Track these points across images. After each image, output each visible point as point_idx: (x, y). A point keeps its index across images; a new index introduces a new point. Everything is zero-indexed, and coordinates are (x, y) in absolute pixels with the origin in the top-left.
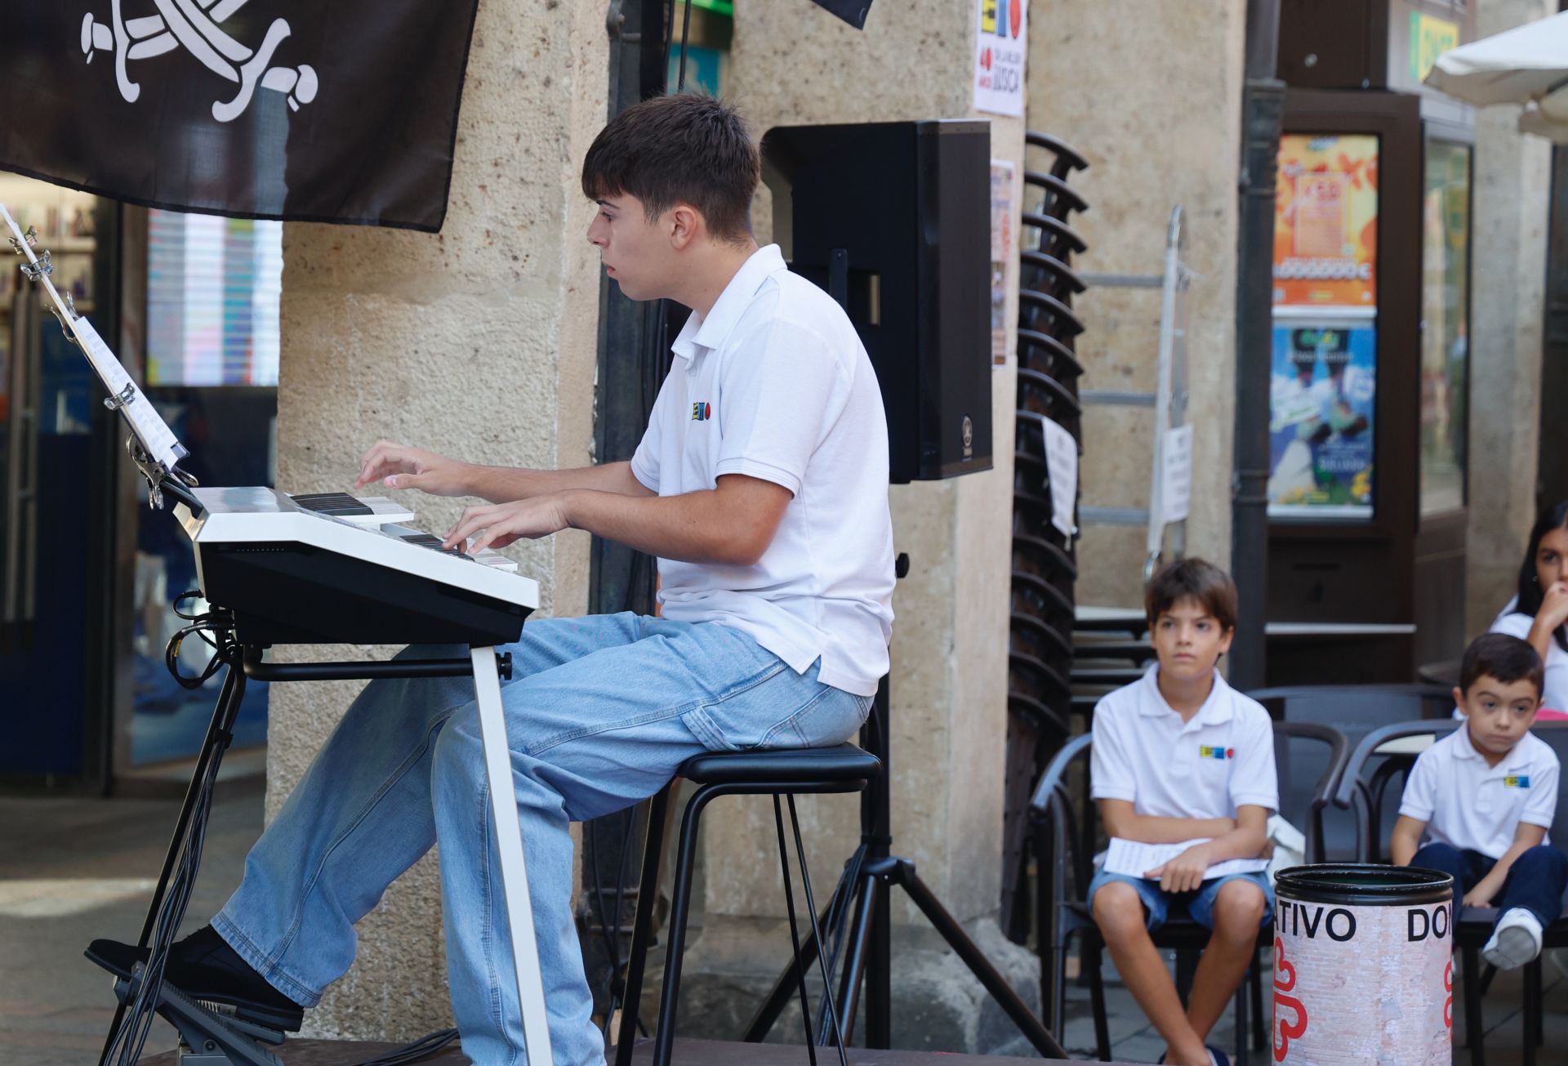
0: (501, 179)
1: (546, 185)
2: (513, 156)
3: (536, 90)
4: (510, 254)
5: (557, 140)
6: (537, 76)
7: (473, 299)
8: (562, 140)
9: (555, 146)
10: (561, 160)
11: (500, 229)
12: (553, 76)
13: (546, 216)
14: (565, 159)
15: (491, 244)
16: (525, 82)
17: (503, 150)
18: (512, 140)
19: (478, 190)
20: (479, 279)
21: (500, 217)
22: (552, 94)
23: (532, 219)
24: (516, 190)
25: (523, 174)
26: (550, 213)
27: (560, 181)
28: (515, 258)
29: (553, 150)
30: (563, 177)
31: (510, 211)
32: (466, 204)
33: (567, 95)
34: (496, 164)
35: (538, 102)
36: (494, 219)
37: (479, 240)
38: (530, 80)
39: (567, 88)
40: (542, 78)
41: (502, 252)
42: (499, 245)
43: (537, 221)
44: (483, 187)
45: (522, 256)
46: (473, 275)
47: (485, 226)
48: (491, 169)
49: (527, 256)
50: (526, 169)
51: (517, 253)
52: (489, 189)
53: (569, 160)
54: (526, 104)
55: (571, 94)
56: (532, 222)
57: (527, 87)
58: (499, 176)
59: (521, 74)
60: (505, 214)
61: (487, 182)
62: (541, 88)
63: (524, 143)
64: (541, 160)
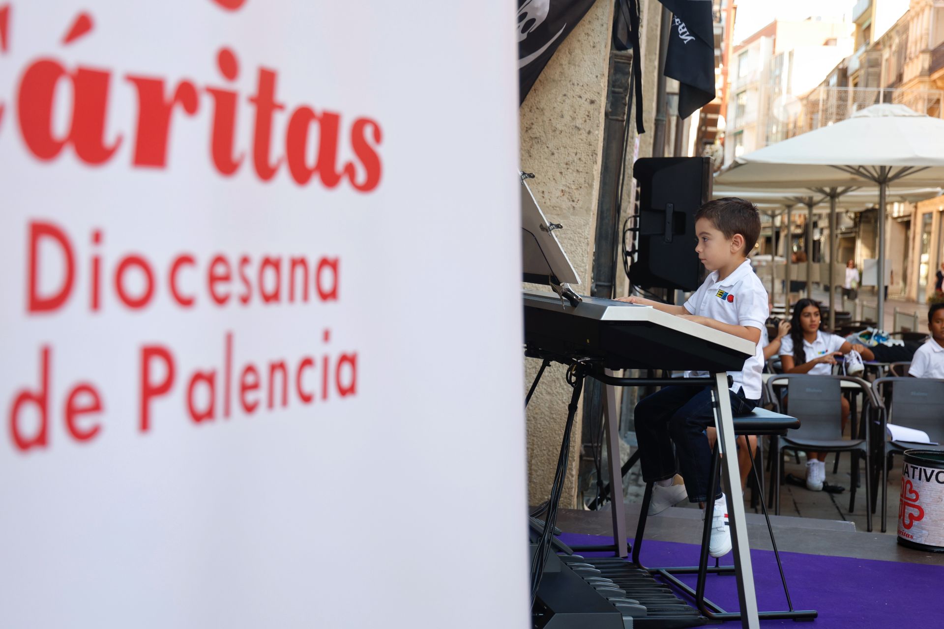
0: (569, 170)
1: (587, 173)
2: (574, 161)
3: (584, 135)
4: (571, 199)
5: (592, 155)
6: (585, 130)
7: (555, 217)
8: (594, 156)
9: (591, 158)
10: (594, 163)
11: (567, 189)
12: (592, 130)
13: (587, 185)
14: (595, 163)
15: (564, 195)
16: (580, 132)
17: (570, 158)
18: (574, 155)
19: (559, 174)
20: (558, 209)
21: (568, 185)
22: (591, 137)
23: (581, 186)
24: (575, 174)
25: (578, 168)
26: (588, 184)
27: (593, 171)
28: (573, 201)
29: (590, 159)
30: (594, 170)
31: (572, 182)
32: (554, 179)
33: (597, 138)
34: (567, 164)
35: (585, 140)
36: (566, 186)
37: (559, 193)
38: (582, 131)
39: (597, 135)
40: (587, 130)
41: (568, 198)
42: (567, 195)
43: (583, 187)
44: (561, 173)
45: (576, 200)
46: (556, 207)
47: (561, 188)
48: (565, 166)
49: (578, 200)
50: (579, 166)
51: (574, 199)
52: (563, 174)
53: (596, 163)
54: (580, 141)
55: (598, 137)
56: (581, 187)
57: (581, 134)
58: (568, 169)
59: (579, 129)
60: (570, 184)
61: (563, 171)
62: (587, 135)
63: (578, 156)
64: (585, 163)
